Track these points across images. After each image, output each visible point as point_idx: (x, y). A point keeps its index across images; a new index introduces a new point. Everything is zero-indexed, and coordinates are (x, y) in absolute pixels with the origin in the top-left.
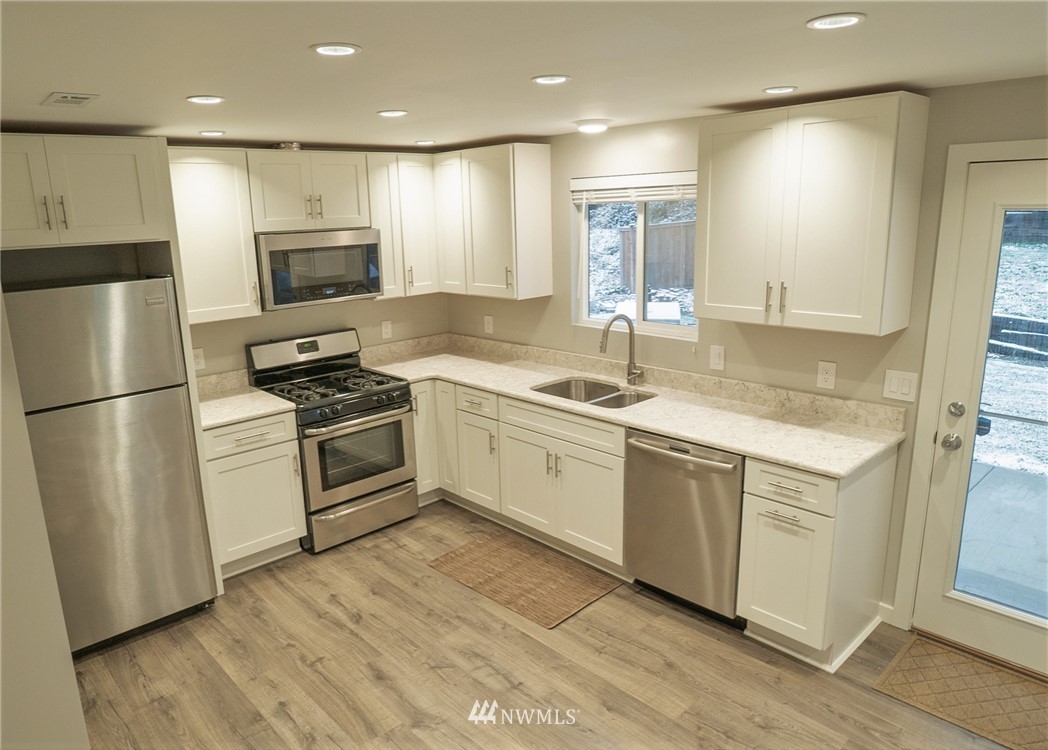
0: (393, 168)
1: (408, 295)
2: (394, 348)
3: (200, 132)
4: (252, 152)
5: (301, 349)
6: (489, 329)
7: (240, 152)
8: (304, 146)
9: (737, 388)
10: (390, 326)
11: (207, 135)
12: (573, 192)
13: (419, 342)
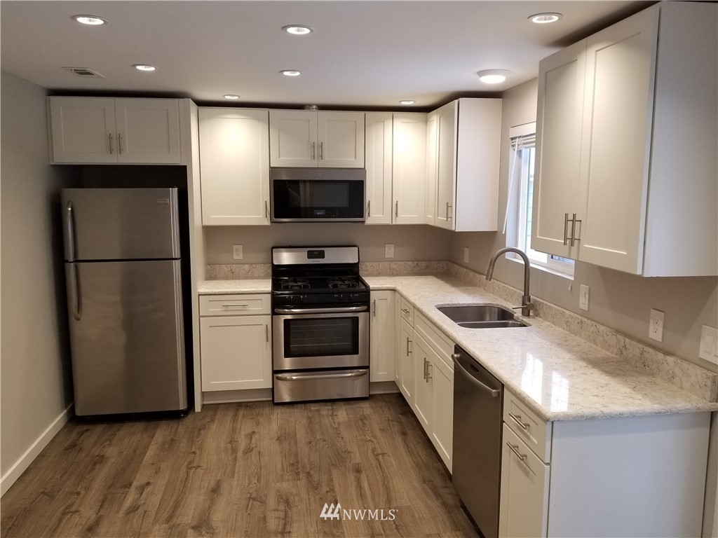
0: (388, 124)
1: (394, 223)
2: (393, 266)
3: (224, 96)
4: (272, 111)
5: (310, 255)
6: (466, 260)
7: (264, 111)
8: (322, 108)
9: (592, 329)
10: (393, 249)
11: (229, 98)
12: (512, 139)
13: (417, 265)
